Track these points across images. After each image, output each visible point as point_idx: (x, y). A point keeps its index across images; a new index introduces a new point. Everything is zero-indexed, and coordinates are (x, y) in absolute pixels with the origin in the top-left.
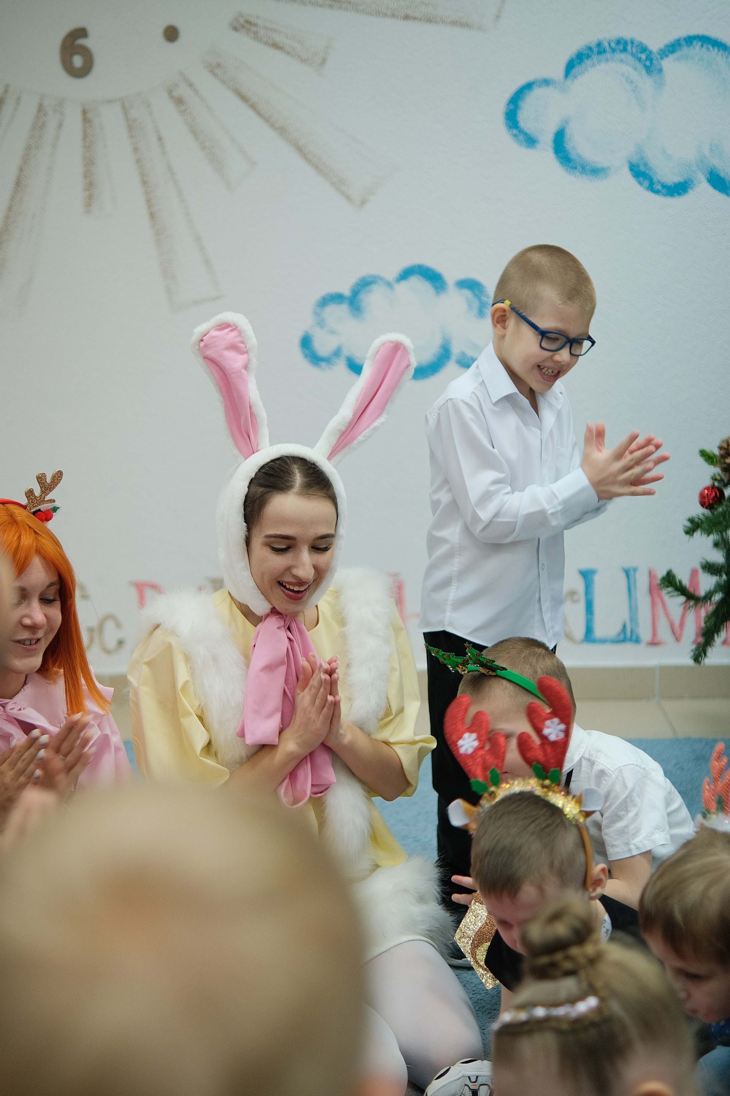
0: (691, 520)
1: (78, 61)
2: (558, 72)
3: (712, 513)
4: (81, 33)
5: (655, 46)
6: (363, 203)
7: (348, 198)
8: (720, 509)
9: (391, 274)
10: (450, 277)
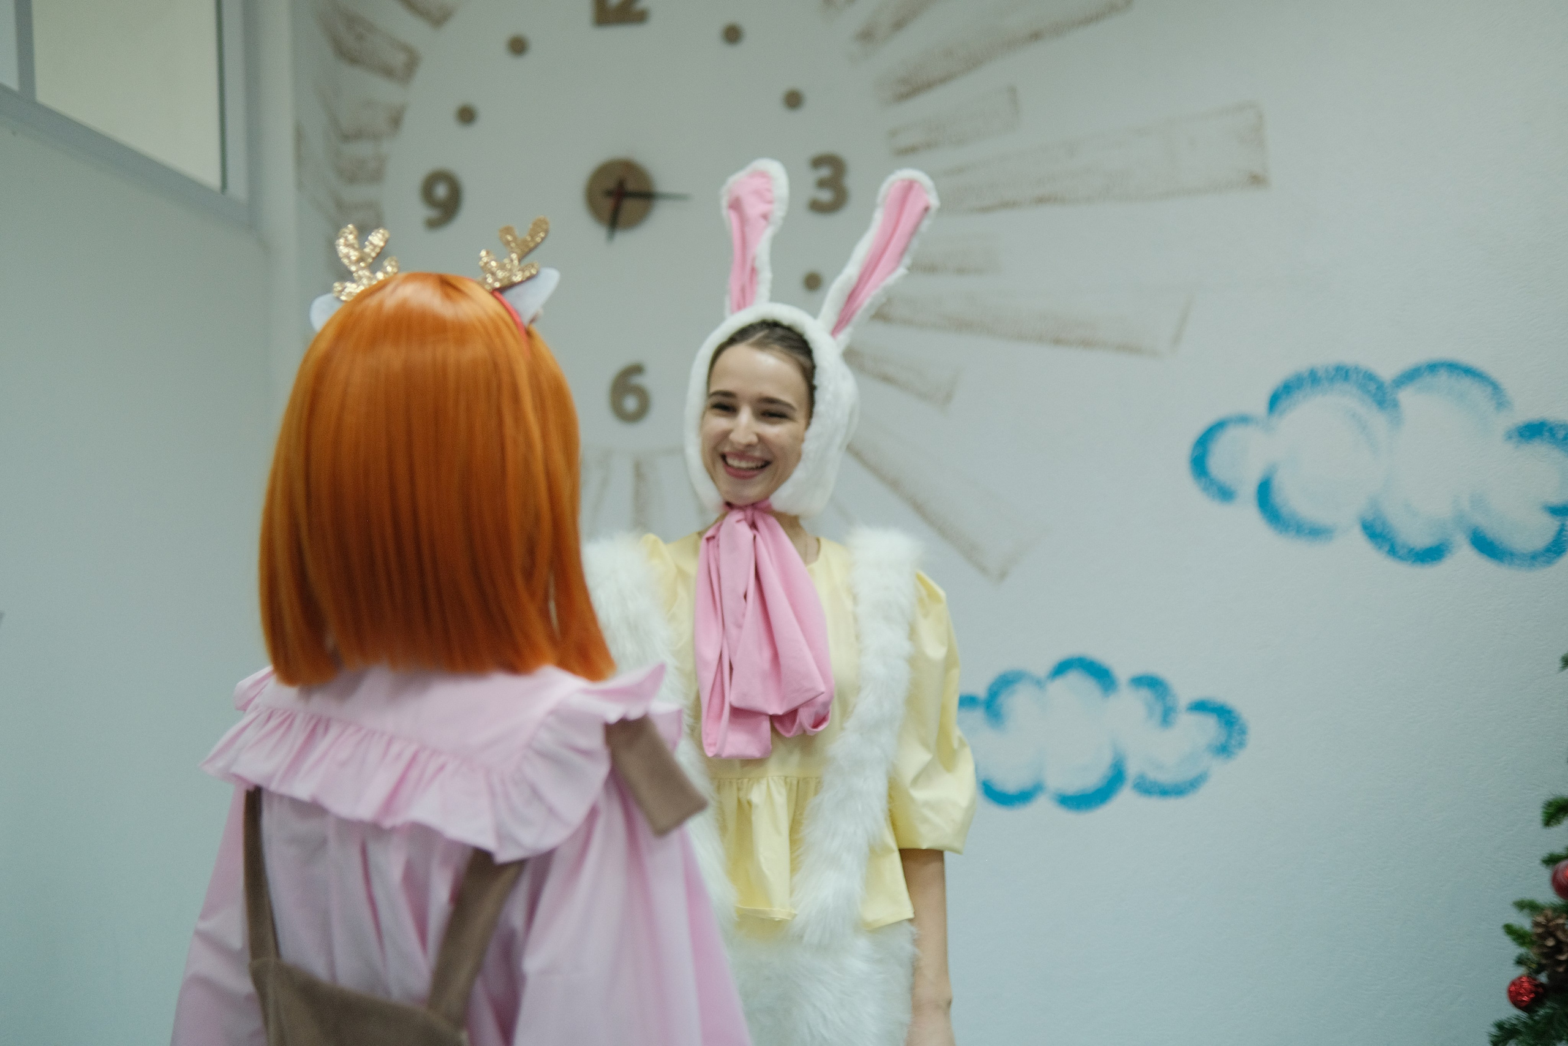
0: (1500, 1026)
1: (631, 404)
2: (1258, 405)
3: (1531, 1018)
4: (636, 369)
5: (1387, 372)
6: (1003, 575)
7: (983, 570)
8: (1542, 1012)
9: (1041, 666)
10: (1123, 672)
